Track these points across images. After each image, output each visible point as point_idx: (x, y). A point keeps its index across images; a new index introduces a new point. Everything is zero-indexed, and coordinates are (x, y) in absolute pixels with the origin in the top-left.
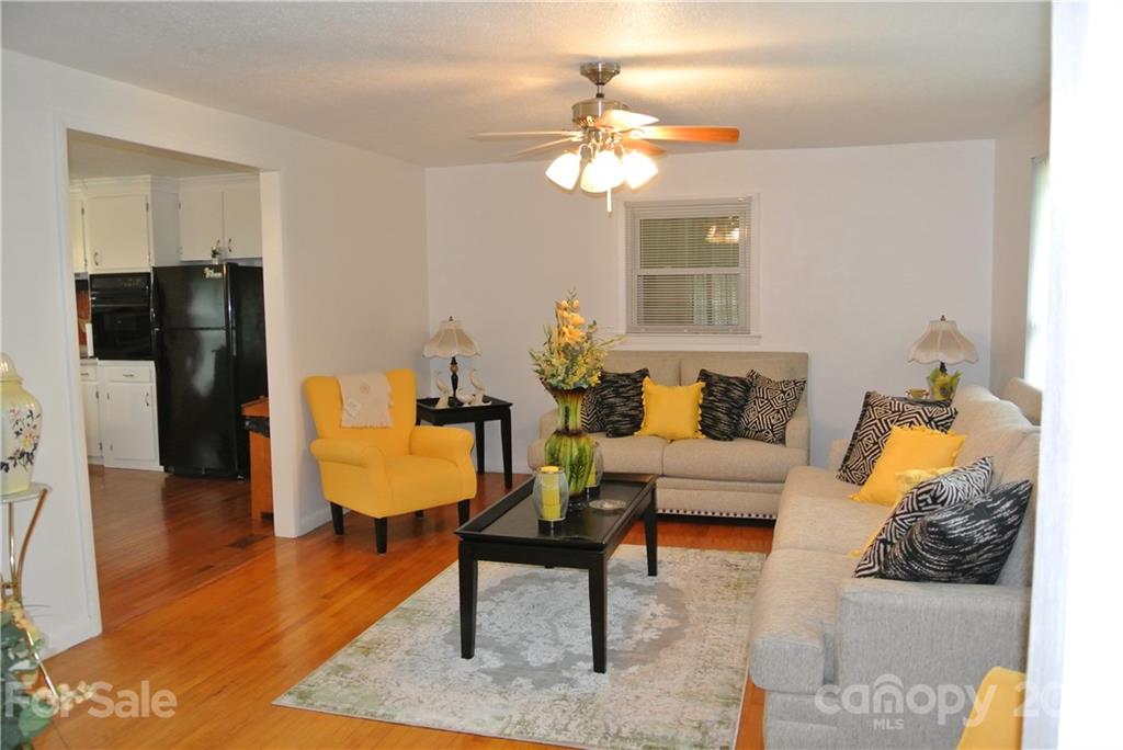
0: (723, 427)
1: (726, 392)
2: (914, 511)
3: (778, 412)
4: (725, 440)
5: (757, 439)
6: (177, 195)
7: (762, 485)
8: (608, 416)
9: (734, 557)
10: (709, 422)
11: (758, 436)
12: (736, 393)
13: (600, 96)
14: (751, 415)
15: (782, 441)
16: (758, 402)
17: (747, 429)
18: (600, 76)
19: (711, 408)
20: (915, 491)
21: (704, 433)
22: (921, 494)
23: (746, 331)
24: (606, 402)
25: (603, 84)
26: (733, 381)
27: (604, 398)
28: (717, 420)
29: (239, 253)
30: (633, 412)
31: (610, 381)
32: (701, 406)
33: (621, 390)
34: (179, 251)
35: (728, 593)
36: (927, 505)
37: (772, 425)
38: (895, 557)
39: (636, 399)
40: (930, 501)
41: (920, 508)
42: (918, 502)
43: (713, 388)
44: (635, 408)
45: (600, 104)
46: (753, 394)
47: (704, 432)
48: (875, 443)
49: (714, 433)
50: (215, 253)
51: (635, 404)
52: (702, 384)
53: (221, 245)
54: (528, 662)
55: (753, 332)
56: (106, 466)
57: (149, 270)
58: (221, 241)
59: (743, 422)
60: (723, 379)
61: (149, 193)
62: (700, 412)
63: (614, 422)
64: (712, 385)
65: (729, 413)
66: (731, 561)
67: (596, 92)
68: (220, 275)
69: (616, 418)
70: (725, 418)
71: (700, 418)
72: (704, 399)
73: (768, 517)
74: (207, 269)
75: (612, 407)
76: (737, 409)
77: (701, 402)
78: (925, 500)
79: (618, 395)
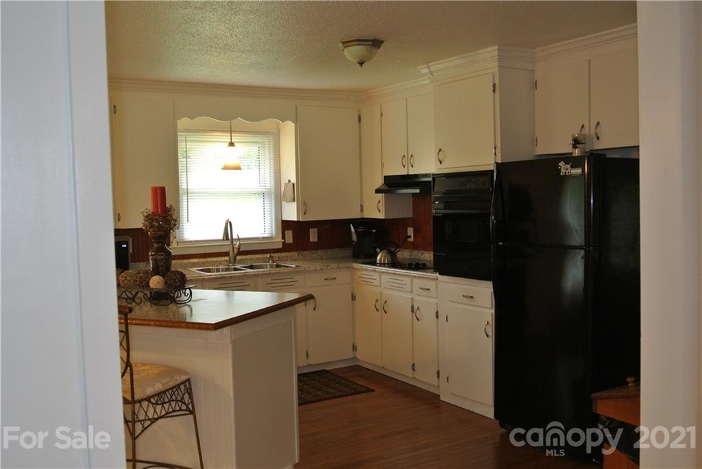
6: (533, 71)
29: (609, 140)
34: (535, 142)
50: (576, 142)
53: (586, 131)
56: (442, 399)
57: (492, 167)
58: (586, 126)
61: (497, 70)
68: (578, 171)
74: (561, 164)
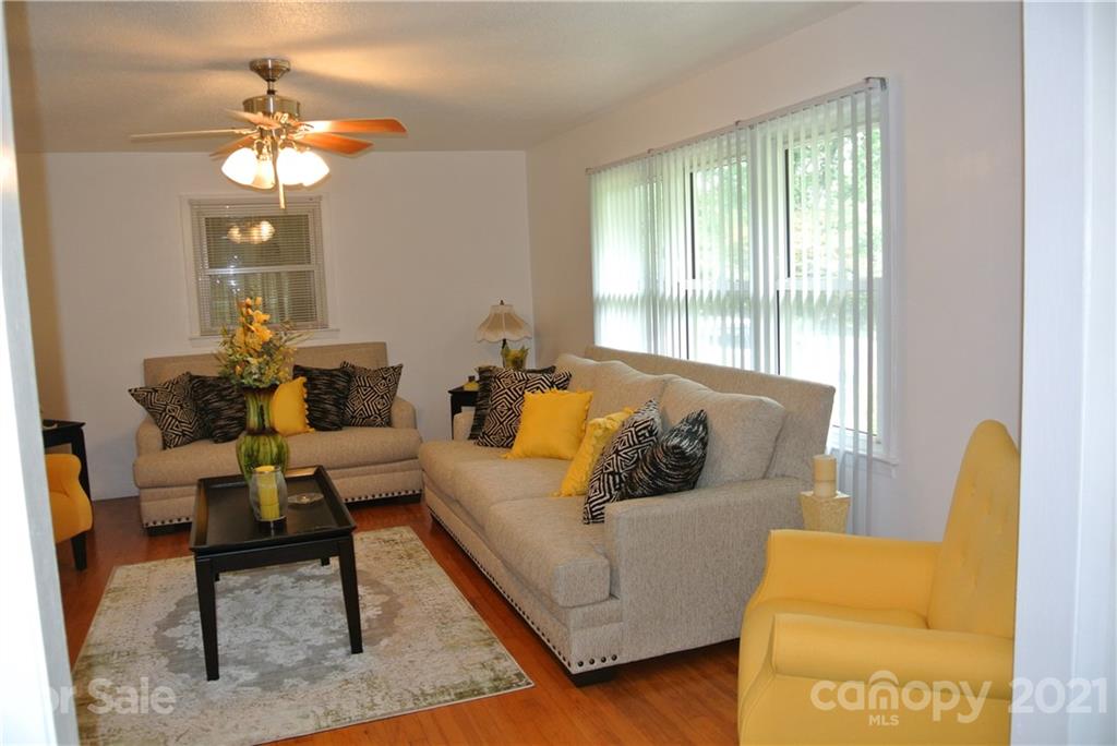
0: (332, 418)
1: (331, 384)
2: (635, 444)
3: (382, 397)
4: (336, 430)
5: (365, 425)
7: (383, 466)
8: (214, 421)
9: (385, 534)
10: (317, 414)
11: (366, 422)
12: (341, 384)
13: (271, 92)
14: (356, 403)
15: (389, 424)
16: (361, 390)
17: (352, 417)
18: (270, 73)
19: (318, 401)
20: (632, 429)
21: (311, 427)
22: (640, 430)
23: (325, 326)
24: (210, 407)
25: (273, 81)
26: (335, 373)
27: (207, 403)
28: (325, 412)
30: (239, 414)
31: (210, 385)
32: (306, 401)
33: (224, 393)
35: (407, 563)
36: (646, 437)
37: (379, 410)
38: (641, 480)
39: (240, 400)
40: (647, 435)
41: (639, 441)
42: (638, 437)
43: (317, 382)
44: (240, 410)
45: (271, 100)
46: (354, 384)
47: (312, 425)
48: (509, 409)
49: (325, 425)
51: (240, 406)
52: (302, 379)
54: (281, 665)
55: (331, 326)
59: (349, 412)
60: (323, 372)
62: (306, 406)
63: (221, 427)
64: (314, 379)
65: (336, 404)
66: (386, 538)
67: (266, 89)
69: (222, 423)
70: (334, 409)
71: (307, 413)
72: (308, 393)
73: (390, 495)
75: (218, 411)
76: (341, 400)
77: (305, 396)
78: (644, 435)
79: (222, 398)
